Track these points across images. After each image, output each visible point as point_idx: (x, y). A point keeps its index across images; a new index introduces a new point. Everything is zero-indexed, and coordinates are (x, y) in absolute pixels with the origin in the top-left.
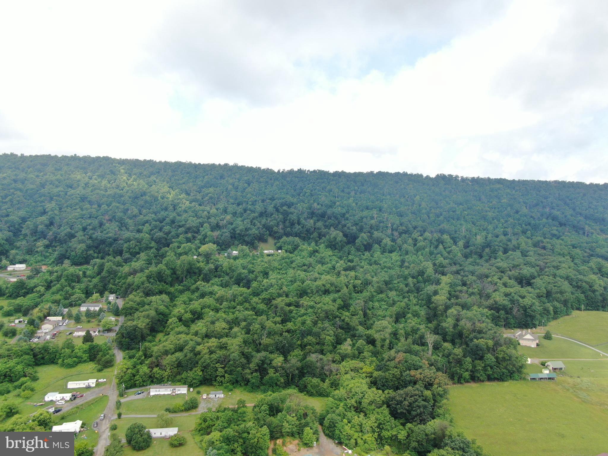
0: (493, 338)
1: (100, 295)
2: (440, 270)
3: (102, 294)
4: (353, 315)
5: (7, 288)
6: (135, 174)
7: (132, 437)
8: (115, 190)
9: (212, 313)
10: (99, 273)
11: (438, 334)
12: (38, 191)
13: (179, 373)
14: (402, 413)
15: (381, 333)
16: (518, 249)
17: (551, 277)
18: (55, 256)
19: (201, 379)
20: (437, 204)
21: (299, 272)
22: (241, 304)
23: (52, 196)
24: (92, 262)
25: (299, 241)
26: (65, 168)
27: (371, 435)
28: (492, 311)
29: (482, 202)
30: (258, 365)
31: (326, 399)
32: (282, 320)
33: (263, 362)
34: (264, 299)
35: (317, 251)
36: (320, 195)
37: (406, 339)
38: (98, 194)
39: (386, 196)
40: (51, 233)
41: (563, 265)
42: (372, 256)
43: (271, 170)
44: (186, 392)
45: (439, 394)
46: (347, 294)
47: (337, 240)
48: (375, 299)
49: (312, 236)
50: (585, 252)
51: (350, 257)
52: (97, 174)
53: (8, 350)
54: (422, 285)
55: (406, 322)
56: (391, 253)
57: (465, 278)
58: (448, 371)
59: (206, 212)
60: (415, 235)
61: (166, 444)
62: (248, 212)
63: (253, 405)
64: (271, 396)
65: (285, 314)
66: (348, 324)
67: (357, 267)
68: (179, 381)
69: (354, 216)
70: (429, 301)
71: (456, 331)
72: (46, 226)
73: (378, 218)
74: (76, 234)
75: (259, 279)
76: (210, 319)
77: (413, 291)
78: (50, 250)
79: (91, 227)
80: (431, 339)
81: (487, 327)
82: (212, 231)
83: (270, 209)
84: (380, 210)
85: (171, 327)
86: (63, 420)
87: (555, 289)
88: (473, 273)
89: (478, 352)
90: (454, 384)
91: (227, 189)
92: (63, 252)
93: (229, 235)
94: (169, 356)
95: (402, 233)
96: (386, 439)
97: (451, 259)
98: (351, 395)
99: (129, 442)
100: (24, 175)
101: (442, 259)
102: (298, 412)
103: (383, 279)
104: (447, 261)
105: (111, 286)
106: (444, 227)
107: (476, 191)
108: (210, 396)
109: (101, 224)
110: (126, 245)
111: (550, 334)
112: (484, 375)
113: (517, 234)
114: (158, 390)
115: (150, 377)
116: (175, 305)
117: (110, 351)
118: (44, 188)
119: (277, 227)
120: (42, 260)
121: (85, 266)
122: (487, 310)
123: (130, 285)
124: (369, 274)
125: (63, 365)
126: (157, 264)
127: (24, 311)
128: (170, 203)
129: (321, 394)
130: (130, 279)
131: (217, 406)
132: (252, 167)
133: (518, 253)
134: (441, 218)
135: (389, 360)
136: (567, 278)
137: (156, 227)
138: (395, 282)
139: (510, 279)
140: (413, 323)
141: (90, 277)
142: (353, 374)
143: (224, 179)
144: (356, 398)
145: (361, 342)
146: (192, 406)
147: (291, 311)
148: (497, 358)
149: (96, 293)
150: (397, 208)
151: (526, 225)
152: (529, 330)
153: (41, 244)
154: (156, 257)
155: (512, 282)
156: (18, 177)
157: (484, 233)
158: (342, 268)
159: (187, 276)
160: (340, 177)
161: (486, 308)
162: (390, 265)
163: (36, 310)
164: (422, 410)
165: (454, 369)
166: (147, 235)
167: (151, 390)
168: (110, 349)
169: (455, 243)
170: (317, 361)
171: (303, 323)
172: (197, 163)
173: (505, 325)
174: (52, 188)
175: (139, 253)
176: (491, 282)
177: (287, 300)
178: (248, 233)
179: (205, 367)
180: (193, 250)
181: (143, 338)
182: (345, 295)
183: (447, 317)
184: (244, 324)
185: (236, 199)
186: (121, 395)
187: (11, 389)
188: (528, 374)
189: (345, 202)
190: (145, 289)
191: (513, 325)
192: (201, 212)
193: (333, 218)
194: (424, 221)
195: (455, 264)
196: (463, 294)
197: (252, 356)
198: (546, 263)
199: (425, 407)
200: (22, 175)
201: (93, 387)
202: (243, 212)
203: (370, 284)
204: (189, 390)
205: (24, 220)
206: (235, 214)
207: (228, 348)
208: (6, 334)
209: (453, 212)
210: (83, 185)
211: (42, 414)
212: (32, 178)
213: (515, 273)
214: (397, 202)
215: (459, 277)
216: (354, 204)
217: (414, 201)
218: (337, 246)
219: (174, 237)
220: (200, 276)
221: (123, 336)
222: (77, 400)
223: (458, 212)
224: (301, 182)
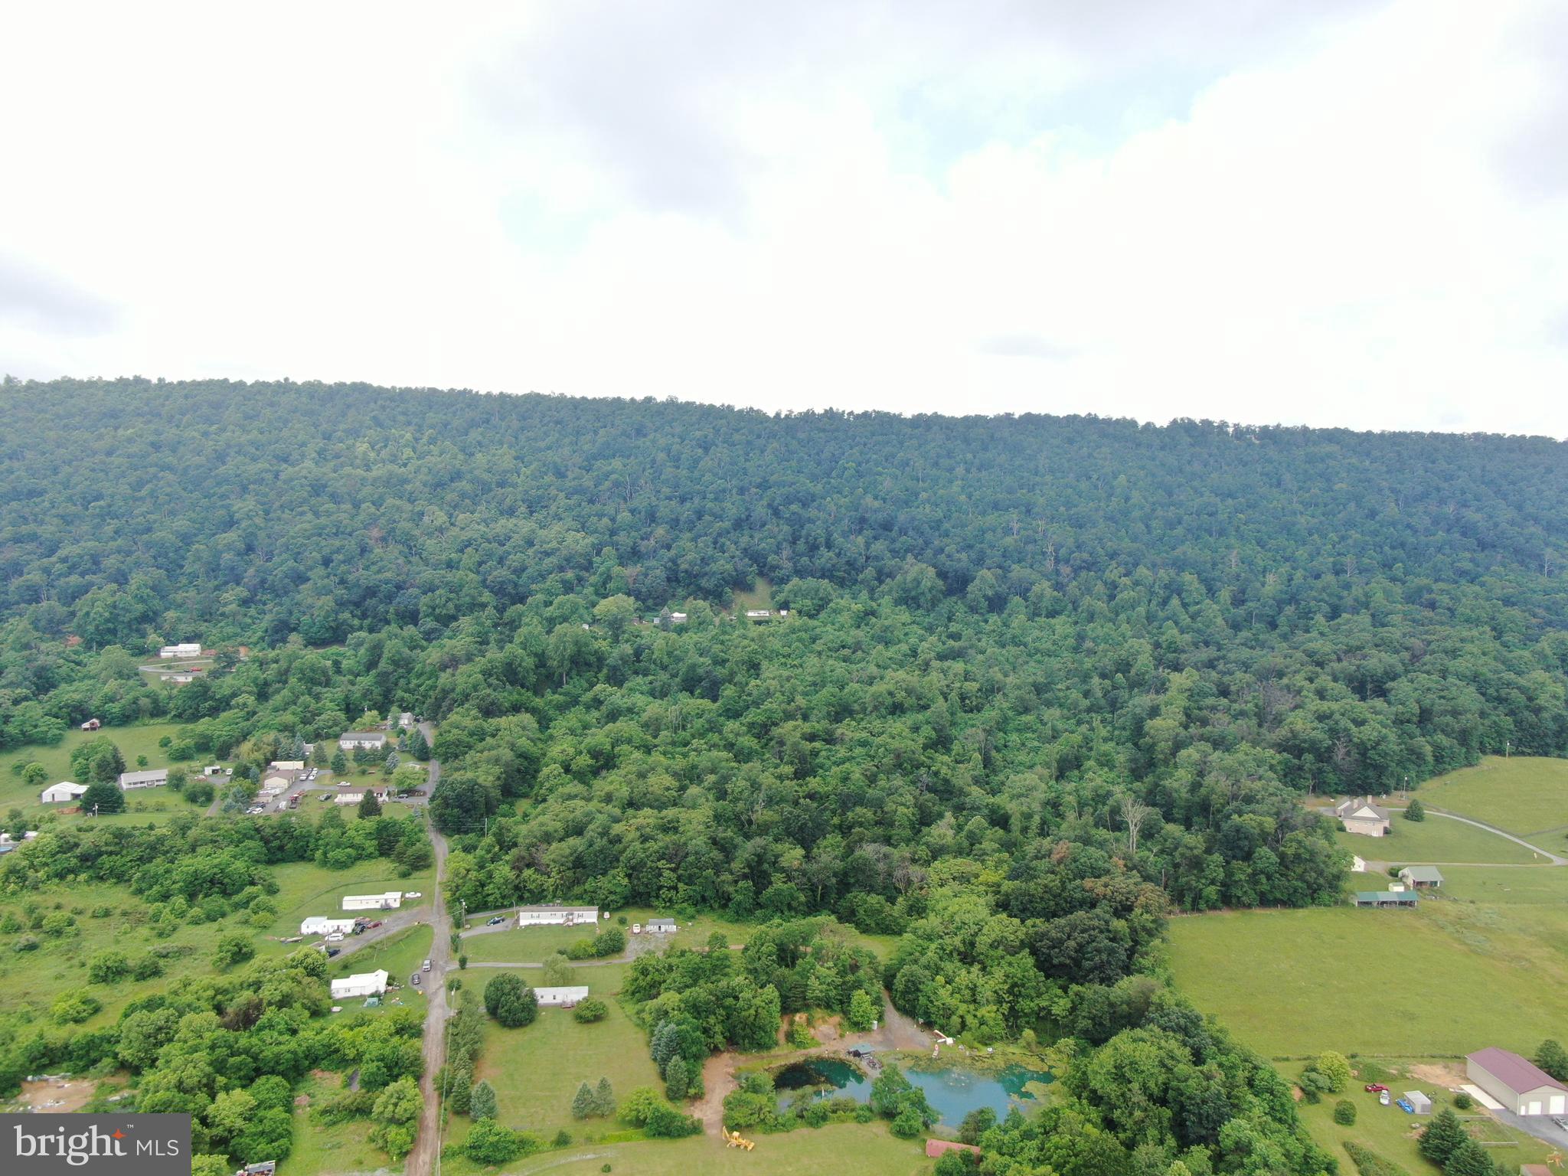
0: (1278, 814)
1: (381, 713)
2: (1169, 658)
3: (383, 711)
4: (957, 762)
5: (170, 698)
6: (432, 427)
7: (498, 1001)
8: (390, 467)
9: (637, 755)
10: (372, 665)
11: (1154, 805)
12: (210, 470)
13: (577, 881)
14: (1062, 965)
15: (1022, 799)
16: (1367, 607)
17: (1434, 677)
18: (264, 625)
19: (627, 892)
20: (1170, 495)
21: (831, 662)
22: (702, 735)
23: (245, 482)
24: (351, 638)
25: (829, 589)
26: (267, 413)
27: (995, 1008)
28: (1285, 754)
29: (1285, 490)
30: (749, 866)
31: (897, 939)
32: (795, 773)
33: (760, 858)
34: (751, 725)
35: (873, 613)
36: (880, 474)
37: (1080, 816)
38: (349, 475)
39: (1043, 476)
40: (251, 571)
41: (1469, 647)
42: (1005, 624)
43: (758, 412)
44: (595, 920)
45: (1144, 928)
46: (946, 715)
47: (922, 585)
48: (1011, 726)
49: (861, 577)
50: (1534, 616)
51: (954, 627)
52: (342, 426)
53: (212, 830)
54: (1124, 694)
55: (1081, 778)
56: (1053, 617)
57: (1226, 679)
58: (1171, 883)
59: (605, 520)
60: (1113, 573)
61: (567, 1019)
62: (707, 518)
63: (742, 946)
64: (777, 928)
65: (802, 759)
66: (946, 781)
67: (970, 651)
68: (579, 897)
69: (963, 526)
70: (1138, 730)
71: (1197, 799)
72: (239, 554)
73: (1022, 532)
74: (309, 574)
75: (738, 678)
76: (633, 768)
77: (1100, 708)
78: (252, 611)
79: (341, 557)
80: (1135, 814)
81: (1266, 790)
82: (621, 564)
83: (760, 510)
84: (1028, 511)
85: (547, 785)
87: (1440, 705)
88: (1246, 666)
89: (1241, 843)
90: (1183, 911)
91: (654, 461)
92: (284, 616)
93: (664, 575)
94: (554, 845)
95: (1081, 568)
96: (1026, 1015)
97: (1198, 631)
98: (952, 927)
99: (493, 1011)
100: (174, 430)
101: (1175, 631)
102: (838, 958)
103: (1030, 680)
104: (1187, 637)
105: (400, 693)
106: (1184, 553)
107: (1270, 461)
108: (649, 928)
109: (364, 550)
110: (425, 600)
111: (1420, 809)
112: (1250, 892)
113: (1367, 570)
114: (535, 914)
115: (517, 888)
116: (551, 737)
117: (421, 835)
118: (224, 463)
119: (777, 553)
120: (236, 635)
121: (335, 649)
122: (1272, 752)
123: (445, 693)
124: (996, 669)
125: (325, 863)
126: (501, 644)
127: (221, 749)
128: (520, 497)
129: (888, 929)
130: (444, 678)
131: (666, 947)
132: (712, 406)
133: (1364, 618)
134: (1179, 531)
135: (1037, 858)
136: (1475, 678)
137: (490, 555)
138: (1059, 686)
139: (1335, 679)
140: (1099, 781)
141: (350, 672)
142: (956, 885)
143: (645, 436)
144: (964, 934)
145: (977, 821)
146: (612, 947)
147: (815, 754)
148: (1282, 857)
149: (370, 709)
150: (1069, 505)
151: (1393, 548)
152: (1370, 798)
153: (231, 595)
154: (495, 626)
155: (1340, 687)
156: (162, 437)
157: (1285, 569)
158: (933, 654)
159: (571, 669)
160: (928, 428)
161: (1271, 747)
162: (1049, 645)
163: (246, 747)
164: (1104, 957)
165: (1185, 879)
166: (472, 576)
167: (522, 914)
168: (421, 831)
169: (1212, 592)
170: (878, 860)
171: (845, 779)
172: (578, 396)
173: (1314, 787)
174: (244, 464)
175: (455, 618)
176: (1288, 687)
177: (807, 727)
178: (707, 569)
179: (633, 868)
180: (582, 611)
181: (490, 809)
182: (940, 716)
183: (1176, 766)
184: (711, 778)
185: (677, 486)
186: (458, 925)
187: (227, 909)
188: (1353, 893)
189: (941, 492)
190: (483, 699)
191: (1334, 787)
192: (594, 519)
193: (911, 533)
194: (1134, 539)
195: (1207, 644)
196: (1219, 715)
197: (735, 847)
198: (1429, 643)
199: (1111, 952)
200: (170, 433)
201: (396, 909)
202: (694, 517)
203: (999, 690)
204: (600, 916)
205: (187, 539)
206: (675, 523)
207: (681, 829)
208: (192, 798)
209: (1210, 515)
210: (314, 455)
211: (307, 956)
212: (194, 438)
213: (1348, 665)
214: (1070, 491)
215: (1214, 674)
216: (963, 497)
217: (1112, 487)
218: (922, 600)
219: (534, 580)
220: (600, 671)
221: (446, 803)
222: (368, 934)
223: (1222, 517)
224: (833, 443)
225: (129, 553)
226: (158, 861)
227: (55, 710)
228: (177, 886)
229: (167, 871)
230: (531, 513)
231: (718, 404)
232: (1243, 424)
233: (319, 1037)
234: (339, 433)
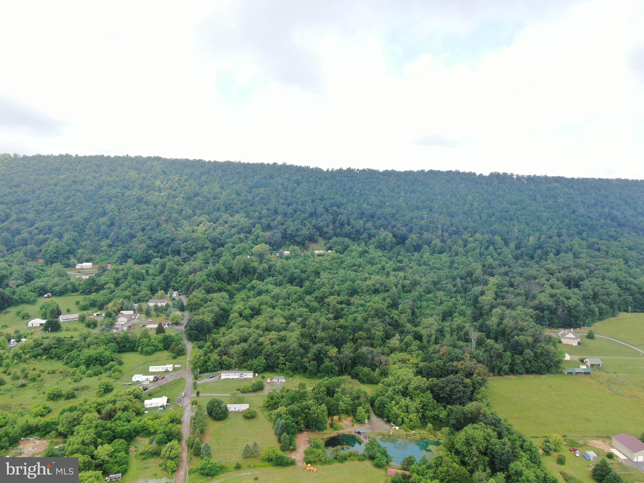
0: (534, 336)
1: (165, 292)
2: (489, 271)
3: (166, 290)
4: (401, 313)
5: (80, 285)
6: (186, 175)
7: (212, 409)
8: (169, 191)
9: (269, 309)
10: (161, 272)
11: (482, 332)
12: (96, 192)
13: (245, 361)
14: (444, 397)
15: (428, 329)
16: (571, 250)
17: (599, 280)
18: (118, 255)
19: (265, 366)
20: (490, 204)
21: (349, 272)
22: (296, 302)
23: (111, 197)
24: (153, 261)
25: (349, 242)
26: (120, 169)
27: (416, 415)
28: (537, 311)
29: (537, 202)
30: (315, 355)
31: (376, 386)
32: (334, 317)
33: (320, 352)
34: (316, 298)
35: (367, 252)
36: (370, 195)
37: (452, 336)
38: (153, 194)
39: (437, 196)
40: (113, 233)
41: (614, 267)
42: (421, 257)
43: (320, 169)
44: (252, 377)
45: (478, 382)
46: (397, 294)
47: (387, 241)
48: (423, 299)
49: (361, 237)
51: (400, 258)
52: (150, 175)
53: (96, 339)
54: (470, 286)
55: (452, 320)
56: (441, 254)
57: (513, 280)
58: (489, 364)
59: (257, 213)
60: (466, 236)
61: (240, 417)
62: (299, 212)
63: (312, 388)
64: (326, 381)
65: (337, 312)
66: (396, 321)
67: (406, 268)
68: (245, 367)
69: (404, 216)
70: (476, 301)
71: (500, 329)
72: (108, 226)
73: (428, 219)
74: (136, 234)
75: (311, 278)
76: (268, 315)
77: (460, 291)
78: (113, 250)
79: (149, 228)
80: (474, 335)
81: (529, 326)
82: (263, 231)
83: (320, 209)
84: (431, 210)
85: (233, 321)
86: (151, 397)
87: (601, 291)
88: (521, 275)
89: (518, 348)
90: (494, 376)
91: (277, 189)
92: (126, 252)
93: (281, 236)
94: (235, 346)
95: (452, 234)
96: (429, 418)
97: (501, 260)
98: (398, 381)
99: (210, 414)
100: (82, 176)
101: (492, 260)
102: (352, 393)
103: (431, 280)
104: (496, 262)
105: (173, 283)
106: (495, 228)
107: (531, 190)
108: (274, 380)
109: (158, 225)
110: (183, 245)
111: (593, 334)
112: (522, 368)
113: (571, 235)
114: (227, 374)
115: (220, 363)
116: (234, 302)
118: (102, 189)
119: (327, 227)
120: (106, 259)
121: (146, 265)
122: (531, 310)
123: (191, 283)
124: (417, 275)
125: (142, 352)
126: (214, 264)
127: (100, 306)
128: (222, 203)
129: (372, 382)
130: (191, 277)
131: (281, 388)
132: (301, 167)
133: (570, 255)
134: (493, 218)
135: (434, 353)
136: (616, 280)
137: (210, 227)
138: (443, 282)
139: (558, 280)
140: (459, 322)
141: (153, 275)
142: (400, 364)
143: (273, 179)
144: (403, 384)
145: (409, 338)
146: (259, 388)
147: (342, 309)
148: (536, 353)
149: (160, 290)
150: (448, 208)
151: (582, 226)
152: (572, 330)
153: (105, 243)
154: (212, 256)
155: (560, 283)
156: (77, 179)
157: (537, 234)
158: (391, 269)
159: (242, 274)
160: (390, 176)
161: (531, 308)
162: (439, 265)
163: (110, 305)
164: (461, 394)
165: (495, 362)
166: (202, 235)
167: (222, 374)
168: (181, 340)
169: (507, 244)
170: (368, 353)
171: (355, 320)
172: (246, 163)
173: (549, 325)
174: (110, 190)
175: (195, 253)
176: (538, 283)
177: (339, 299)
178: (298, 233)
179: (268, 356)
180: (247, 250)
181: (209, 331)
182: (394, 294)
183: (491, 316)
184: (300, 319)
185: (286, 199)
186: (196, 378)
187: (102, 371)
188: (564, 368)
189: (395, 202)
190: (207, 286)
191: (557, 325)
192: (252, 213)
193: (382, 219)
194: (475, 222)
195: (505, 265)
196: (509, 295)
197: (309, 347)
198: (597, 266)
199: (464, 392)
200: (80, 177)
201: (171, 372)
202: (293, 212)
203: (418, 284)
204: (254, 375)
205: (87, 220)
206: (285, 214)
207: (287, 340)
208: (89, 326)
209: (506, 212)
210: (138, 186)
211: (134, 390)
212: (90, 179)
213: (564, 274)
214: (448, 202)
215: (507, 278)
216: (404, 204)
217: (465, 201)
218: (387, 247)
219: (228, 238)
220: (254, 275)
221: (191, 329)
222: (159, 382)
223: (511, 213)
224: (350, 182)
225: (63, 226)
226: (74, 351)
227: (33, 289)
228: (82, 361)
229: (78, 355)
230: (227, 210)
231: (303, 166)
232: (520, 175)
233: (139, 424)
234: (149, 177)
